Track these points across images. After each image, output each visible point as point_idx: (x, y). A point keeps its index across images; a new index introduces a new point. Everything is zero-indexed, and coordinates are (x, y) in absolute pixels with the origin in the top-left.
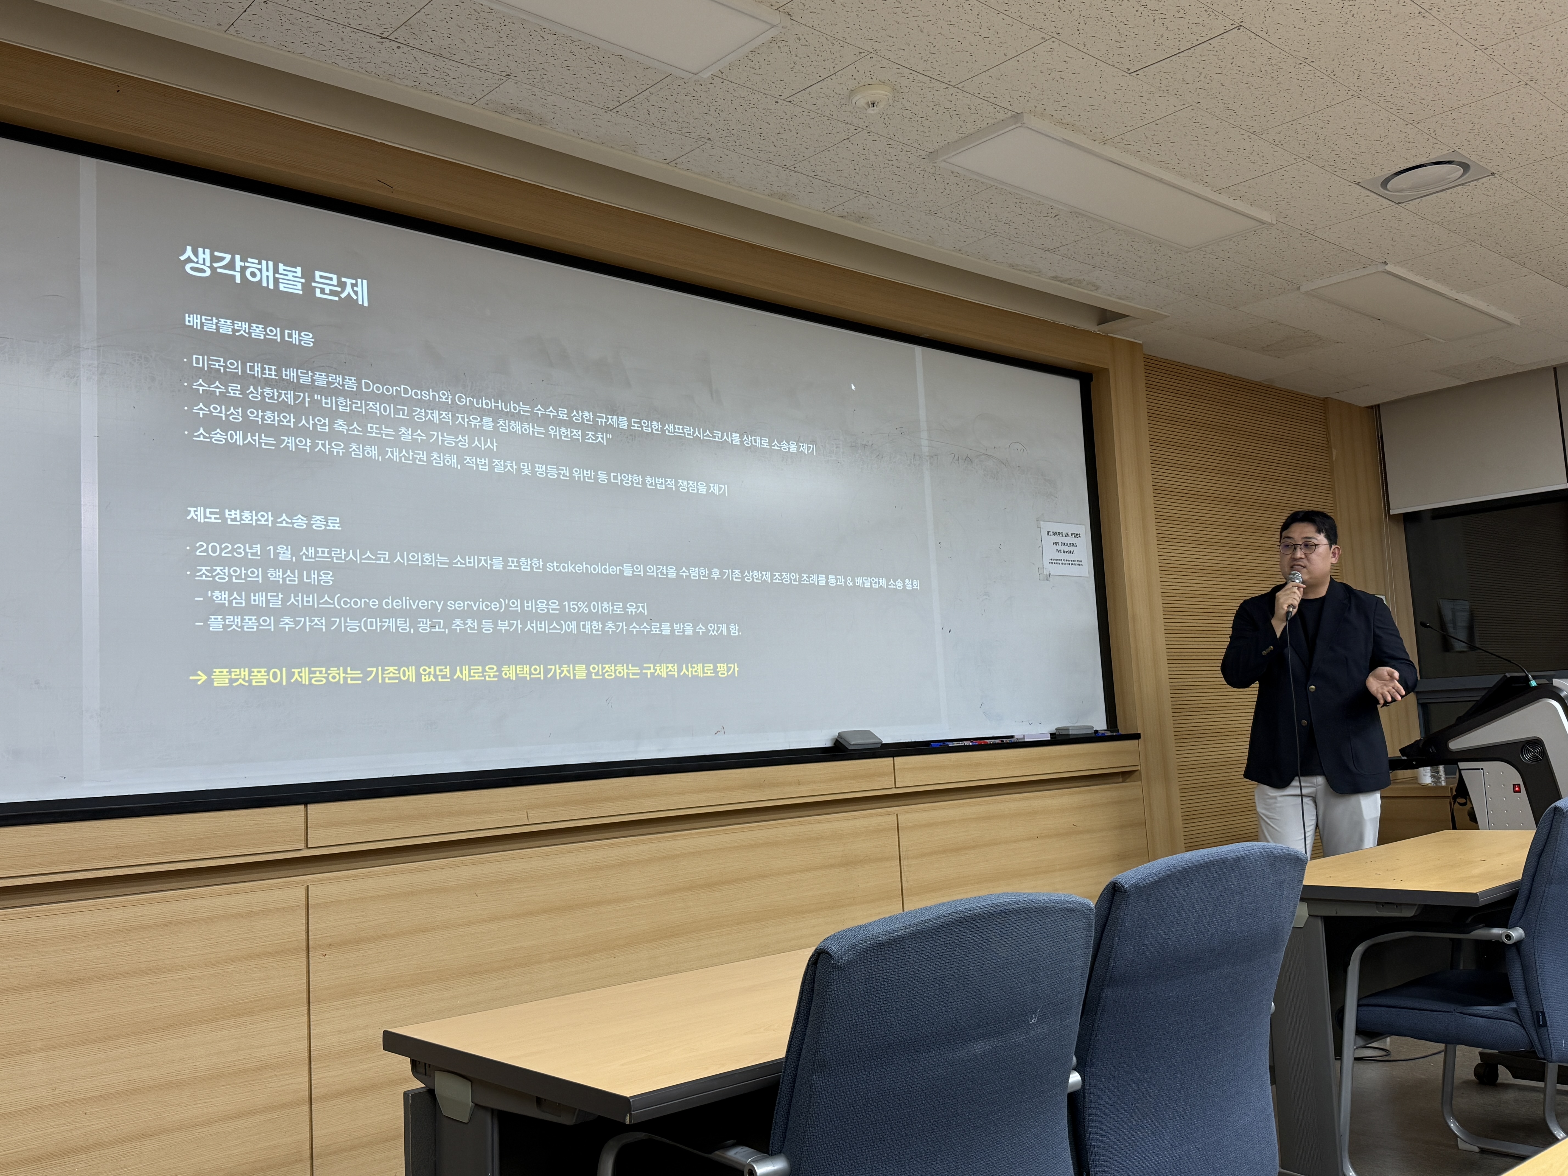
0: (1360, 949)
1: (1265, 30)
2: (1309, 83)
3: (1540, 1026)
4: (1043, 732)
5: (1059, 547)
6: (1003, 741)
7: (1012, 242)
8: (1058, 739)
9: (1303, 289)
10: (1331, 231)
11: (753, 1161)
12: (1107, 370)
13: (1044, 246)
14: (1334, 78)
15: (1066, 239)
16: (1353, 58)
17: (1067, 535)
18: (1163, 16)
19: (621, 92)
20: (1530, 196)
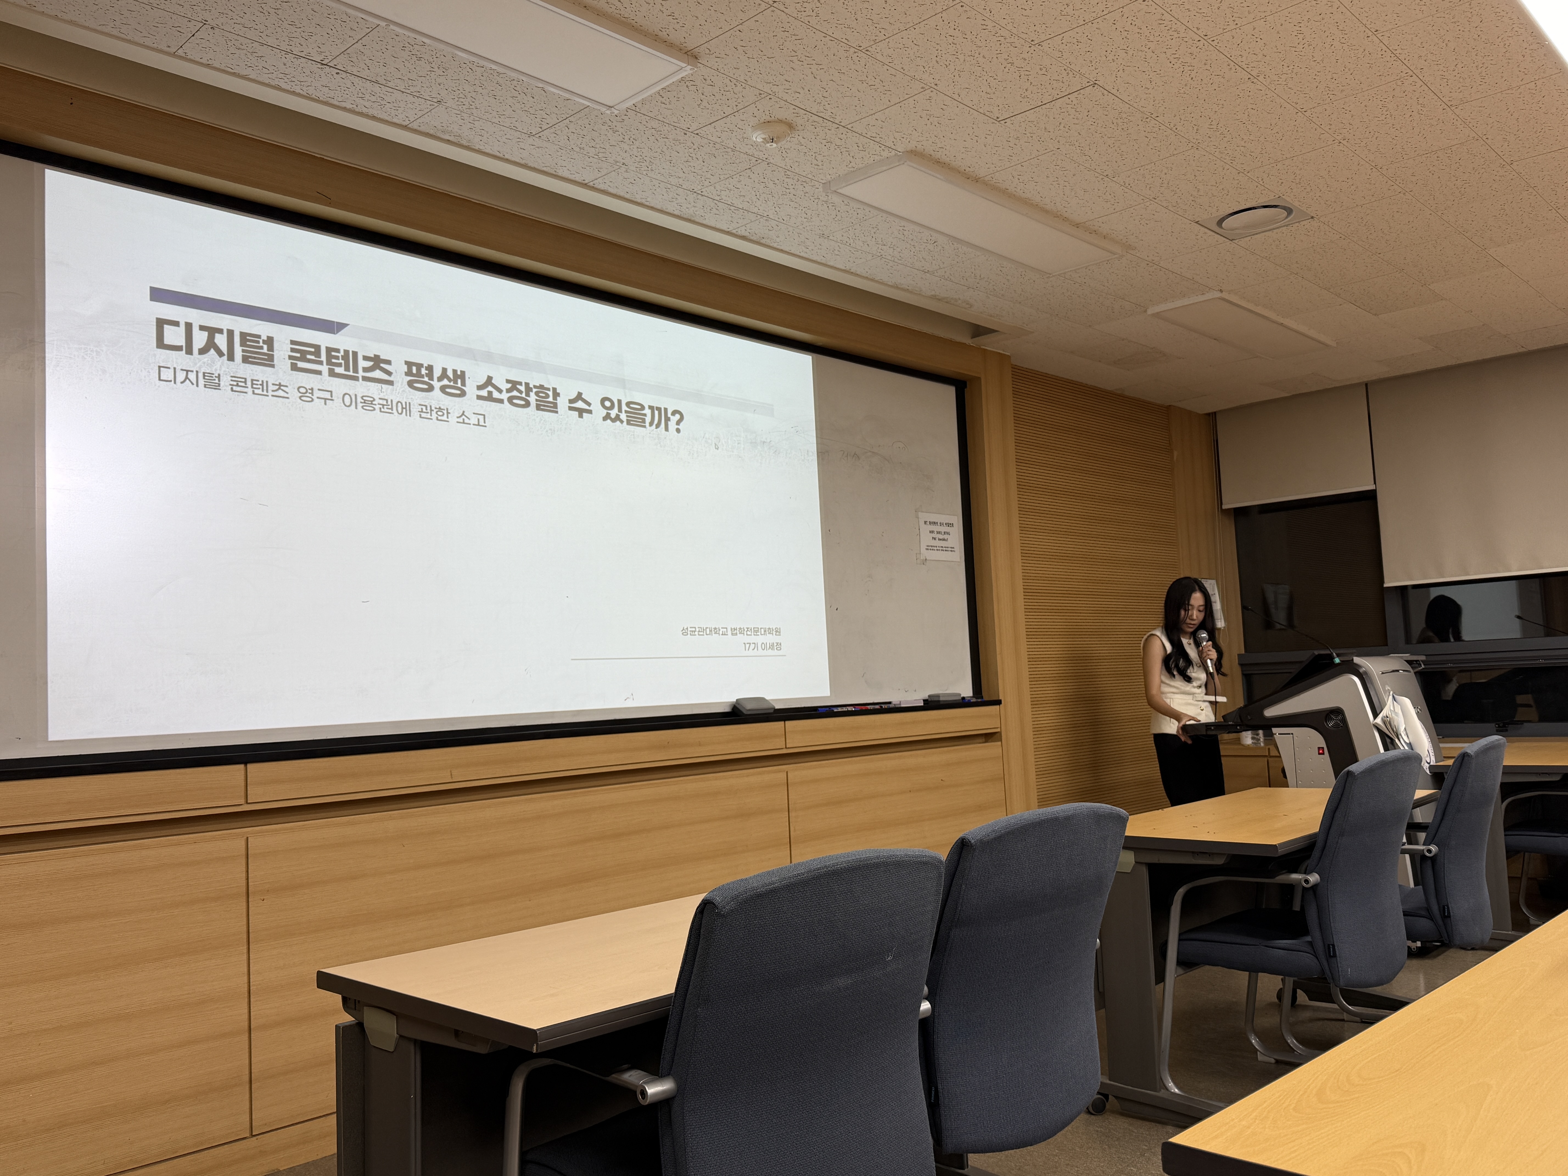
0: (1181, 891)
1: (1116, 88)
2: (1155, 135)
3: (1330, 956)
4: (916, 698)
5: (934, 535)
6: (881, 707)
7: (896, 264)
8: (932, 704)
9: (1150, 312)
10: (1174, 262)
11: (644, 1083)
12: (979, 378)
13: (924, 268)
14: (1176, 131)
15: (944, 263)
16: (1192, 115)
17: (941, 524)
18: (1027, 73)
19: (543, 120)
20: (1343, 237)
